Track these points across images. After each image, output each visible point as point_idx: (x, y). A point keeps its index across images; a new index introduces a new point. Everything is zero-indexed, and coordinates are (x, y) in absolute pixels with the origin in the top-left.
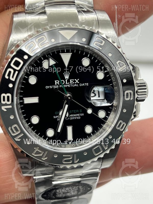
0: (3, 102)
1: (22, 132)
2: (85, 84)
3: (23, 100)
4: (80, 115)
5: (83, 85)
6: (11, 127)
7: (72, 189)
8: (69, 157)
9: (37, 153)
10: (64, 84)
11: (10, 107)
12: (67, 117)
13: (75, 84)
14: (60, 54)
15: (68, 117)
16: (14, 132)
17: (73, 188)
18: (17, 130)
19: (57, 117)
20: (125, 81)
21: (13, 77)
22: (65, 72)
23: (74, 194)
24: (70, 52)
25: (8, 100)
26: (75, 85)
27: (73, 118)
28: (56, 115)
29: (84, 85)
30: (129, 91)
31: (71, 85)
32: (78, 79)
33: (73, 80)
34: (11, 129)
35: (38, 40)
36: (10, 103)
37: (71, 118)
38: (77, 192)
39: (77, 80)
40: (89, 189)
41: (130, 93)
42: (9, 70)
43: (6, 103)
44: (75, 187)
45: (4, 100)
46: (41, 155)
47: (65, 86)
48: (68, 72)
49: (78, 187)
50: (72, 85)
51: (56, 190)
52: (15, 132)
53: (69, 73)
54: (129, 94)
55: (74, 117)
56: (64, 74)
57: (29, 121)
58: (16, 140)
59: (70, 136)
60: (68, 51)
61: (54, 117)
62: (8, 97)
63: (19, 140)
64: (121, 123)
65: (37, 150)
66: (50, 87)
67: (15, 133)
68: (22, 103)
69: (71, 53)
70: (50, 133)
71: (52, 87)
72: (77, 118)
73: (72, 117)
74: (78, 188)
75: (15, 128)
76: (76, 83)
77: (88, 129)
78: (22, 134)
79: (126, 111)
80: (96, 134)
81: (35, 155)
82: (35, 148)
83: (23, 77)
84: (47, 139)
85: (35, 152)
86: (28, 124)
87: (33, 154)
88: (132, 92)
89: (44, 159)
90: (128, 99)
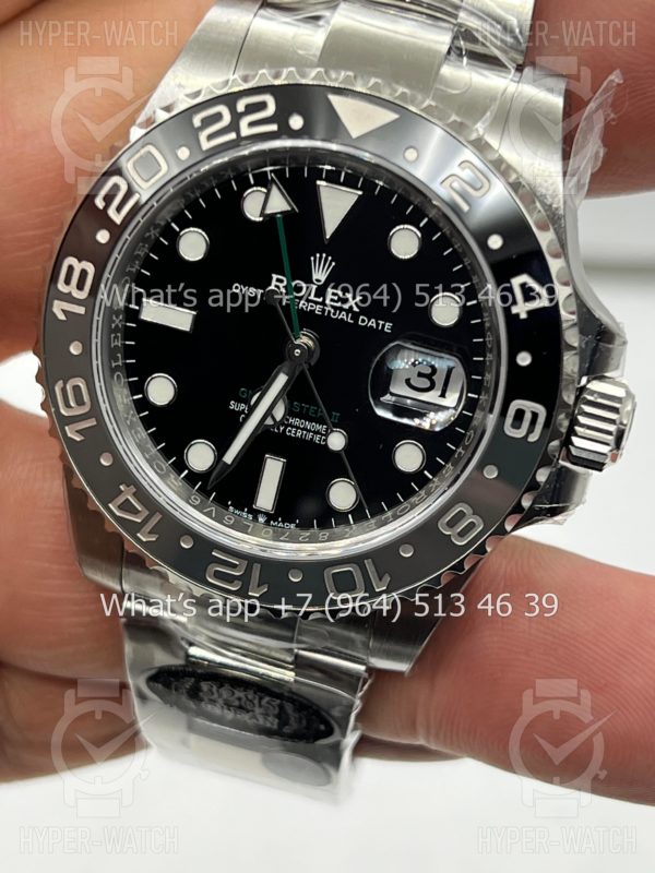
0: (61, 286)
1: (95, 411)
2: (381, 322)
5: (373, 323)
6: (65, 384)
7: (256, 702)
8: (234, 566)
9: (126, 506)
11: (81, 310)
12: (278, 419)
14: (318, 182)
15: (282, 423)
16: (68, 405)
17: (261, 699)
18: (80, 402)
19: (243, 410)
20: (524, 360)
21: (119, 209)
22: (318, 255)
23: (268, 725)
24: (357, 188)
25: (80, 286)
26: (343, 315)
27: (299, 434)
28: (239, 400)
29: (374, 325)
30: (529, 406)
34: (64, 390)
35: (247, 106)
36: (82, 295)
37: (290, 431)
38: (277, 721)
40: (322, 727)
41: (535, 416)
42: (116, 180)
43: (70, 293)
44: (267, 699)
45: (67, 282)
46: (139, 521)
48: (330, 258)
49: (278, 701)
51: (197, 682)
52: (72, 404)
53: (333, 264)
54: (528, 417)
55: (303, 429)
56: (312, 258)
57: (138, 388)
58: (69, 435)
59: (266, 497)
60: (350, 182)
61: (233, 405)
62: (84, 273)
63: (78, 439)
64: (461, 515)
65: (127, 494)
67: (71, 407)
68: (133, 315)
69: (360, 189)
72: (312, 439)
73: (298, 428)
74: (281, 707)
75: (76, 389)
77: (342, 495)
78: (93, 419)
79: (495, 475)
80: (365, 524)
81: (118, 514)
82: (122, 487)
83: (163, 223)
84: (183, 475)
85: (121, 500)
86: (133, 395)
87: (110, 505)
88: (541, 410)
89: (144, 540)
90: (519, 434)
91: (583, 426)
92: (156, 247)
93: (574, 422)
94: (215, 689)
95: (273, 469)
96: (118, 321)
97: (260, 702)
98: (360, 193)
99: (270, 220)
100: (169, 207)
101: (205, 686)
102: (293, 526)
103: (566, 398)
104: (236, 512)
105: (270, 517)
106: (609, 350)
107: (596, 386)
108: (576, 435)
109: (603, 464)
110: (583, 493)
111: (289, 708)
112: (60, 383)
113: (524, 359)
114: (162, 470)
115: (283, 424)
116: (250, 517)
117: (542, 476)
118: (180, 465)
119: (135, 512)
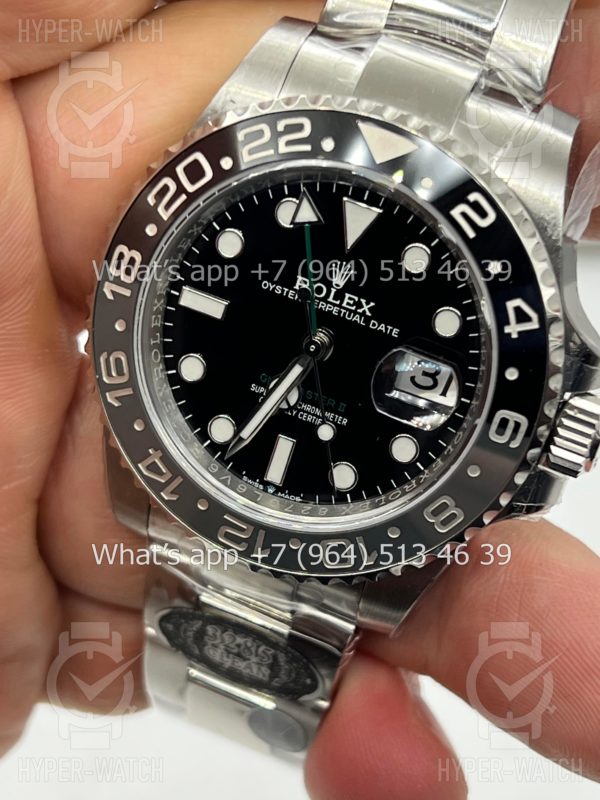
1: (132, 382)
2: (390, 328)
3: (180, 291)
4: (334, 419)
5: (382, 327)
6: (109, 355)
7: (253, 649)
8: (242, 530)
9: (153, 468)
10: (320, 299)
11: (127, 293)
12: (292, 404)
13: (355, 312)
15: (295, 407)
16: (109, 374)
17: (258, 647)
18: (120, 373)
19: (262, 393)
21: (167, 207)
24: (378, 207)
26: (357, 318)
27: (309, 419)
28: (259, 384)
29: (383, 329)
30: (513, 416)
31: (343, 311)
32: (372, 304)
33: (356, 299)
34: (107, 361)
35: (286, 127)
37: (302, 416)
39: (367, 303)
41: (517, 425)
42: (167, 181)
46: (163, 481)
47: (322, 305)
49: (272, 651)
50: (345, 314)
52: (114, 374)
54: (511, 425)
55: (313, 415)
57: (172, 364)
58: (109, 400)
59: (276, 472)
60: (373, 201)
61: (254, 387)
62: (132, 261)
63: (117, 405)
64: (444, 506)
65: (155, 457)
66: (274, 288)
67: (112, 376)
68: (172, 300)
69: (380, 208)
70: (222, 429)
71: (283, 291)
73: (309, 413)
74: (275, 658)
75: (118, 361)
76: (360, 311)
77: (344, 476)
78: (130, 389)
79: (476, 475)
80: (361, 504)
81: (145, 473)
82: (151, 451)
83: (205, 222)
84: (206, 444)
85: (148, 461)
86: (168, 370)
87: (140, 465)
88: (523, 421)
89: (166, 498)
90: (502, 440)
91: (561, 437)
92: (198, 241)
93: (554, 433)
94: (218, 633)
95: (284, 447)
96: (159, 305)
97: (257, 651)
98: (381, 211)
99: (299, 227)
100: (211, 208)
101: (210, 629)
102: (298, 499)
103: (547, 412)
104: (250, 481)
105: (278, 489)
106: (592, 372)
107: (577, 402)
108: (555, 444)
109: (578, 473)
110: (559, 493)
111: (282, 658)
112: (105, 354)
113: (512, 374)
114: (186, 438)
115: (296, 409)
116: (261, 487)
117: (520, 479)
118: (204, 436)
119: (160, 473)
